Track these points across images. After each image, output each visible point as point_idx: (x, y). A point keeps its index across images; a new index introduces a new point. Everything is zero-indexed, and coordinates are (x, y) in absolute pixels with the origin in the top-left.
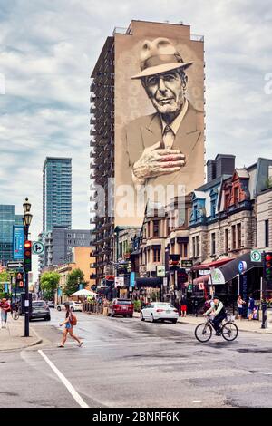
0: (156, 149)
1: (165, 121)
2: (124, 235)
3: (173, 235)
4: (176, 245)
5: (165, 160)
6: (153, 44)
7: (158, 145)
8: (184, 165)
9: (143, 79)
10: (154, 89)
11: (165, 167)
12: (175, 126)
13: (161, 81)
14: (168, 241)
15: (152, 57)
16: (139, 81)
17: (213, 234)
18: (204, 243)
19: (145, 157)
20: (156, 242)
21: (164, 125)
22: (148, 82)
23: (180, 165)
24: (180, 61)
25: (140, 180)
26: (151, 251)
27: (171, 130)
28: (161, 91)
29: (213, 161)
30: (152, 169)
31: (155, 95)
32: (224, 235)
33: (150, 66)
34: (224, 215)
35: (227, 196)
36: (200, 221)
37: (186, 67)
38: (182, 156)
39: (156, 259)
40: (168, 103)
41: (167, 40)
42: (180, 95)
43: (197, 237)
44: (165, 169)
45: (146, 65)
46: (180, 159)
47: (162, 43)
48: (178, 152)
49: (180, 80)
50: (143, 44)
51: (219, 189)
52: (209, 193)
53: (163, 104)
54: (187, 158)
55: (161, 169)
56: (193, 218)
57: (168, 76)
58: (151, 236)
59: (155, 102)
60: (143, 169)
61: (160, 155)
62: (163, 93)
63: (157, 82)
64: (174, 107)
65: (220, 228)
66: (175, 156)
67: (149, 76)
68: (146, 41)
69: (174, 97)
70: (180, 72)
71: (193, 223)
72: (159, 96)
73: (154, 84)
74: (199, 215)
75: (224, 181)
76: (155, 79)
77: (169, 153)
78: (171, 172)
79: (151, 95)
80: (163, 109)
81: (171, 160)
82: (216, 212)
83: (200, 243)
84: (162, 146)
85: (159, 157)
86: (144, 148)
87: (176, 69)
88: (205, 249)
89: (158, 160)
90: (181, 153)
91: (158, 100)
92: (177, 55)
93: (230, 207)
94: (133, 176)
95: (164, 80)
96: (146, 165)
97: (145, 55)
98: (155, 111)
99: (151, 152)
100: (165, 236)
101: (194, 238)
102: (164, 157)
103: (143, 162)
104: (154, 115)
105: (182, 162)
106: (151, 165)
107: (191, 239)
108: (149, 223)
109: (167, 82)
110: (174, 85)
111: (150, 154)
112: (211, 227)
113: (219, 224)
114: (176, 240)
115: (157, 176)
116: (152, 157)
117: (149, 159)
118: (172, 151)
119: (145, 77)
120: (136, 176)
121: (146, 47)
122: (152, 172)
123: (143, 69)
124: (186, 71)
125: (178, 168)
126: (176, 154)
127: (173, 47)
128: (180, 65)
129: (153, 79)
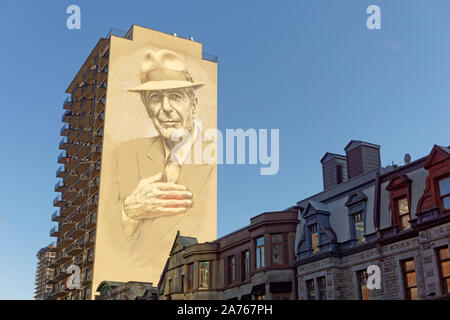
0: (156, 182)
1: (169, 147)
5: (167, 198)
6: (157, 55)
7: (159, 176)
8: (191, 206)
9: (143, 93)
10: (156, 107)
11: (166, 206)
13: (166, 99)
15: (155, 69)
19: (140, 190)
21: (168, 152)
22: (149, 97)
23: (186, 206)
24: (190, 79)
25: (132, 221)
28: (164, 111)
30: (149, 207)
31: (158, 115)
33: (153, 80)
34: (393, 234)
36: (330, 249)
37: (196, 87)
38: (190, 194)
40: (173, 126)
41: (173, 53)
42: (188, 119)
43: (321, 278)
44: (166, 209)
45: (147, 77)
46: (187, 197)
47: (167, 56)
48: (185, 188)
49: (189, 102)
50: (146, 53)
53: (168, 127)
54: (195, 196)
55: (160, 209)
56: (307, 245)
57: (175, 94)
59: (157, 122)
60: (138, 206)
61: (162, 190)
62: (167, 113)
63: (161, 100)
65: (382, 258)
66: (179, 193)
67: (151, 91)
68: (149, 51)
69: (180, 121)
70: (190, 92)
72: (162, 116)
73: (158, 102)
76: (158, 95)
77: (173, 189)
78: (175, 214)
79: (151, 114)
80: (167, 132)
81: (175, 198)
83: (330, 288)
84: (164, 179)
85: (160, 192)
86: (140, 178)
87: (184, 88)
89: (158, 197)
90: (187, 190)
91: (161, 122)
92: (185, 72)
94: (123, 213)
95: (169, 98)
96: (143, 201)
97: (147, 66)
98: (157, 134)
99: (149, 185)
100: (222, 286)
101: (309, 282)
102: (167, 193)
103: (138, 197)
104: (156, 139)
105: (189, 201)
106: (149, 201)
107: (302, 284)
109: (172, 101)
110: (181, 106)
111: (148, 188)
113: (380, 251)
114: (267, 287)
115: (155, 218)
116: (150, 191)
117: (146, 194)
118: (176, 186)
119: (145, 91)
120: (127, 214)
121: (149, 57)
122: (149, 212)
123: (143, 82)
124: (196, 92)
125: (184, 209)
126: (182, 190)
127: (181, 63)
128: (189, 84)
129: (156, 95)
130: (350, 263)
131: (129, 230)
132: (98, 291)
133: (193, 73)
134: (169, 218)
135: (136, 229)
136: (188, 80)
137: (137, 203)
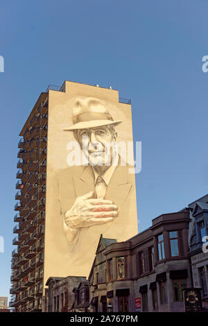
0: (89, 198)
1: (97, 172)
3: (160, 269)
5: (98, 210)
6: (85, 102)
7: (90, 194)
8: (117, 216)
9: (75, 131)
11: (98, 217)
12: (107, 177)
13: (93, 135)
15: (84, 113)
16: (72, 133)
19: (77, 206)
21: (96, 176)
23: (113, 216)
24: (111, 119)
25: (72, 230)
26: (115, 297)
27: (103, 181)
30: (85, 219)
33: (82, 121)
37: (116, 124)
38: (115, 206)
41: (97, 99)
44: (99, 220)
45: (78, 119)
46: (113, 209)
47: (93, 102)
48: (111, 202)
49: (110, 136)
50: (76, 101)
54: (119, 208)
55: (93, 219)
57: (100, 131)
58: (114, 277)
60: (76, 218)
61: (93, 204)
63: (89, 135)
66: (107, 207)
67: (81, 130)
68: (78, 99)
70: (111, 128)
76: (87, 132)
77: (102, 204)
78: (105, 223)
81: (104, 210)
84: (94, 196)
85: (92, 207)
86: (76, 197)
87: (106, 125)
89: (91, 210)
90: (113, 203)
92: (107, 114)
94: (65, 225)
95: (95, 134)
96: (79, 214)
97: (77, 111)
99: (83, 201)
102: (97, 207)
103: (75, 211)
105: (115, 212)
107: (195, 271)
109: (98, 137)
111: (82, 204)
114: (168, 275)
115: (89, 227)
116: (85, 206)
117: (81, 208)
118: (104, 201)
119: (77, 130)
120: (67, 225)
121: (78, 104)
122: (84, 222)
123: (74, 123)
124: (116, 128)
125: (111, 218)
126: (109, 204)
127: (103, 107)
128: (110, 122)
129: (85, 133)
131: (70, 236)
132: (47, 285)
133: (112, 114)
135: (75, 235)
136: (109, 119)
137: (75, 216)
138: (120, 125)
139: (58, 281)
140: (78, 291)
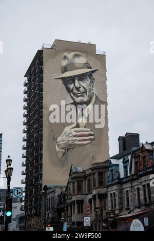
0: (73, 128)
2: (51, 192)
3: (94, 192)
4: (97, 200)
5: (80, 136)
6: (70, 56)
7: (74, 125)
8: (94, 139)
9: (63, 79)
10: (71, 86)
11: (80, 141)
13: (76, 81)
14: (90, 196)
15: (69, 64)
17: (127, 192)
18: (120, 198)
19: (65, 133)
20: (79, 197)
22: (67, 81)
24: (90, 67)
25: (61, 150)
26: (76, 205)
28: (76, 88)
29: (123, 137)
30: (70, 142)
31: (72, 90)
32: (136, 192)
33: (68, 71)
34: (135, 177)
35: (136, 163)
36: (116, 181)
37: (93, 72)
38: (93, 133)
39: (80, 211)
40: (81, 96)
41: (80, 53)
42: (90, 91)
43: (114, 193)
44: (81, 142)
45: (65, 70)
46: (91, 135)
47: (76, 56)
48: (89, 130)
49: (89, 80)
50: (63, 56)
51: (129, 157)
52: (122, 160)
53: (78, 97)
54: (96, 134)
55: (77, 142)
56: (110, 179)
57: (81, 77)
58: (76, 193)
59: (72, 95)
60: (65, 142)
61: (76, 132)
62: (78, 89)
63: (74, 82)
64: (85, 99)
65: (132, 187)
66: (87, 133)
67: (68, 77)
68: (66, 54)
69: (85, 92)
71: (110, 183)
72: (75, 91)
73: (71, 83)
74: (115, 177)
75: (133, 152)
76: (72, 79)
77: (83, 131)
79: (69, 90)
80: (78, 100)
81: (84, 136)
82: (129, 175)
83: (117, 198)
85: (76, 134)
86: (65, 127)
87: (87, 73)
88: (121, 203)
89: (75, 136)
90: (91, 131)
91: (74, 94)
92: (87, 63)
93: (140, 171)
95: (78, 80)
96: (66, 139)
97: (64, 63)
98: (73, 101)
99: (70, 130)
101: (111, 194)
102: (79, 133)
103: (64, 137)
104: (72, 104)
105: (92, 137)
106: (70, 139)
107: (109, 195)
108: (74, 183)
109: (80, 82)
110: (85, 84)
112: (125, 186)
113: (131, 184)
114: (97, 196)
115: (74, 148)
116: (71, 133)
117: (68, 135)
118: (85, 129)
119: (64, 78)
120: (58, 147)
121: (65, 58)
122: (70, 145)
123: (63, 73)
124: (93, 75)
125: (90, 141)
126: (88, 131)
127: (84, 59)
128: (90, 70)
129: (71, 79)
130: (124, 187)
131: (60, 155)
132: (43, 190)
133: (91, 64)
134: (81, 147)
135: (64, 154)
136: (88, 68)
137: (64, 140)
138: (97, 72)
139: (50, 188)
140: (60, 197)
